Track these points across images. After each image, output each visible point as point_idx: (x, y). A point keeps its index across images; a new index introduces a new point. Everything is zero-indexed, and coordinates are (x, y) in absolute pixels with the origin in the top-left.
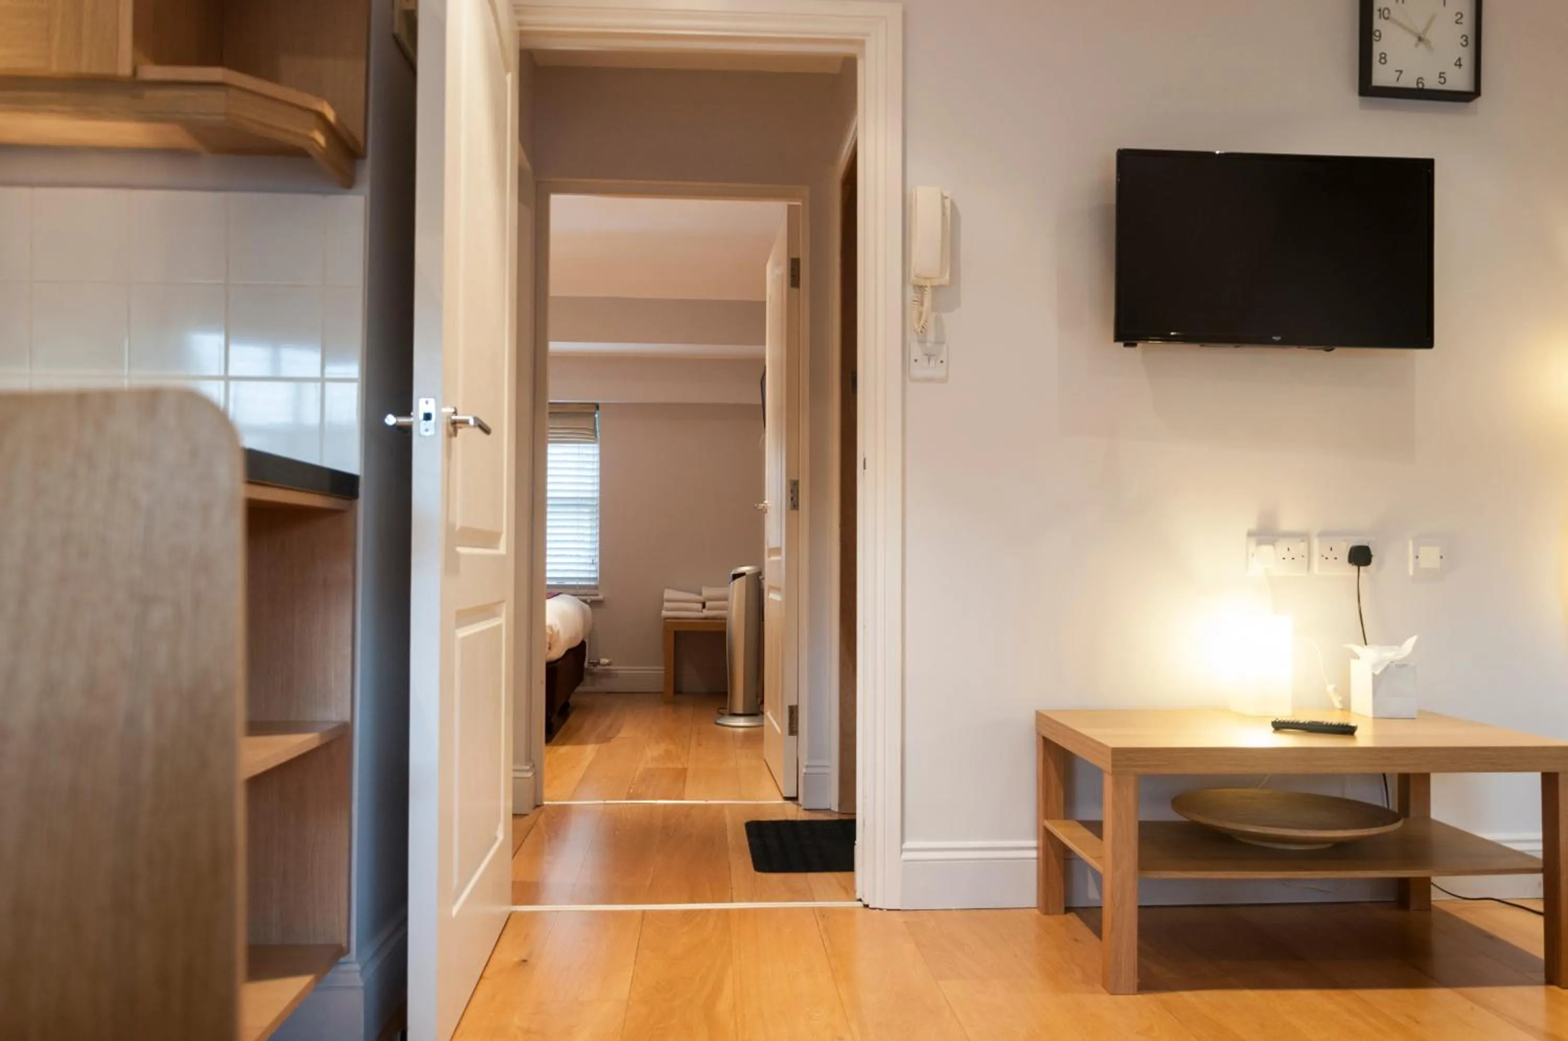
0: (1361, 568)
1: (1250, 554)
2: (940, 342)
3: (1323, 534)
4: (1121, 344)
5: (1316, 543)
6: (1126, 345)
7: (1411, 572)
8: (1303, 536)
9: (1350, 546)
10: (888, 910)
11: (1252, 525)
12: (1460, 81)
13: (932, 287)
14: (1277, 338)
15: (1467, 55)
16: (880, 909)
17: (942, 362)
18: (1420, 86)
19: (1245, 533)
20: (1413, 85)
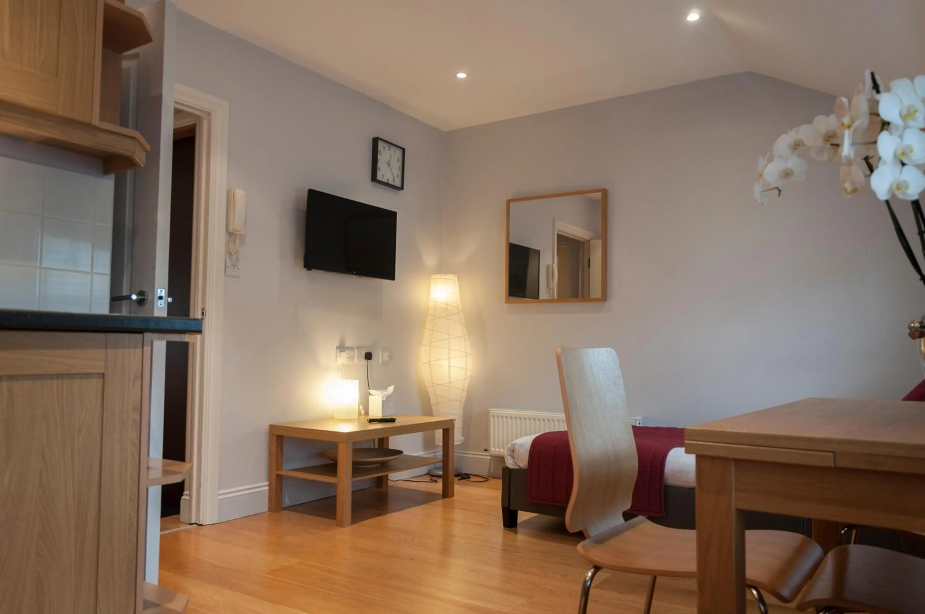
0: (369, 361)
1: (337, 356)
2: (237, 260)
3: (358, 348)
4: (306, 269)
5: (356, 351)
6: (307, 270)
7: (380, 362)
8: (351, 349)
9: (365, 352)
10: (212, 524)
11: (337, 343)
12: (398, 183)
13: (240, 234)
14: (354, 272)
15: (400, 173)
16: (209, 525)
17: (238, 269)
18: (388, 182)
19: (335, 347)
20: (386, 181)
